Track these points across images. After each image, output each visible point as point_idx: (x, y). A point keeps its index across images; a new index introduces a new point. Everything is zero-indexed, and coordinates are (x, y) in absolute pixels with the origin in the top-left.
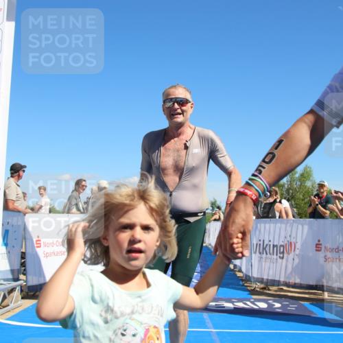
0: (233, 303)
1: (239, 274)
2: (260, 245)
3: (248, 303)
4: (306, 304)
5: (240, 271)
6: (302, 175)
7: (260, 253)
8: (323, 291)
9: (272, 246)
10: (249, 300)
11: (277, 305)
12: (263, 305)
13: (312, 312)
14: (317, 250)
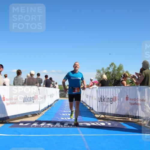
0: (90, 123)
1: (92, 111)
2: (102, 98)
3: (97, 123)
4: (122, 123)
5: (93, 110)
6: (118, 68)
7: (102, 102)
8: (129, 117)
9: (107, 98)
10: (97, 122)
11: (110, 124)
12: (103, 124)
13: (125, 126)
14: (126, 100)
